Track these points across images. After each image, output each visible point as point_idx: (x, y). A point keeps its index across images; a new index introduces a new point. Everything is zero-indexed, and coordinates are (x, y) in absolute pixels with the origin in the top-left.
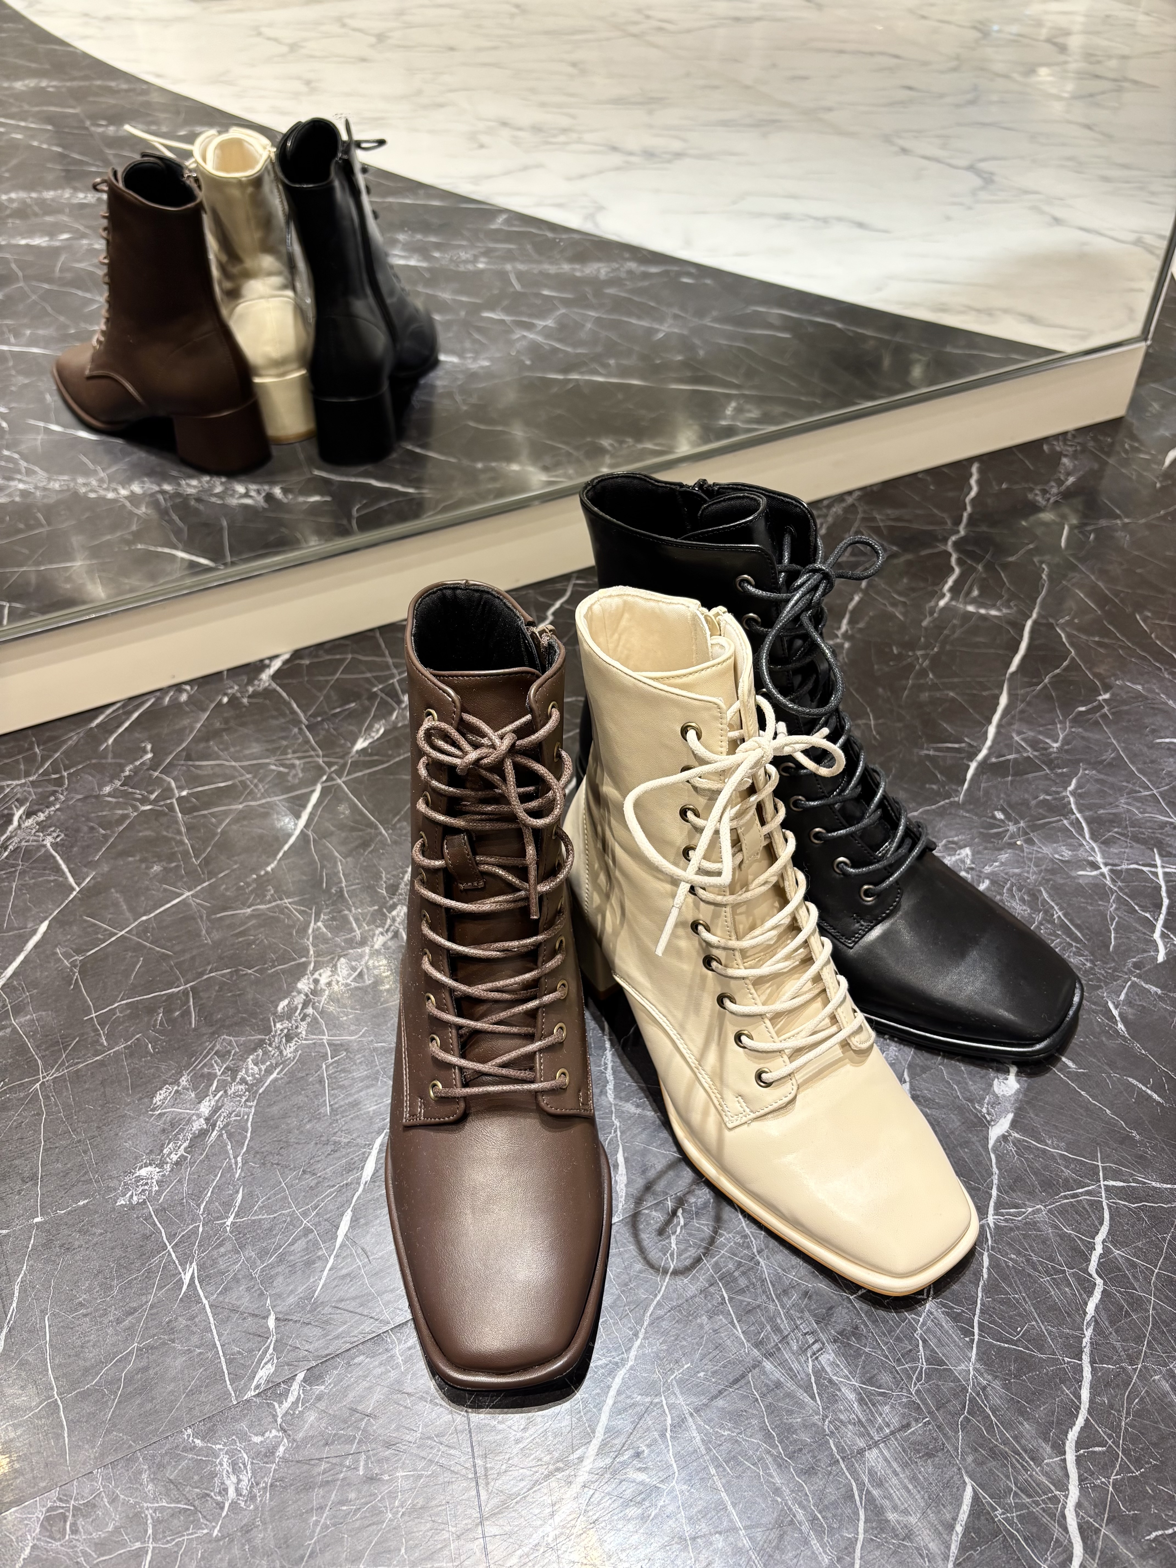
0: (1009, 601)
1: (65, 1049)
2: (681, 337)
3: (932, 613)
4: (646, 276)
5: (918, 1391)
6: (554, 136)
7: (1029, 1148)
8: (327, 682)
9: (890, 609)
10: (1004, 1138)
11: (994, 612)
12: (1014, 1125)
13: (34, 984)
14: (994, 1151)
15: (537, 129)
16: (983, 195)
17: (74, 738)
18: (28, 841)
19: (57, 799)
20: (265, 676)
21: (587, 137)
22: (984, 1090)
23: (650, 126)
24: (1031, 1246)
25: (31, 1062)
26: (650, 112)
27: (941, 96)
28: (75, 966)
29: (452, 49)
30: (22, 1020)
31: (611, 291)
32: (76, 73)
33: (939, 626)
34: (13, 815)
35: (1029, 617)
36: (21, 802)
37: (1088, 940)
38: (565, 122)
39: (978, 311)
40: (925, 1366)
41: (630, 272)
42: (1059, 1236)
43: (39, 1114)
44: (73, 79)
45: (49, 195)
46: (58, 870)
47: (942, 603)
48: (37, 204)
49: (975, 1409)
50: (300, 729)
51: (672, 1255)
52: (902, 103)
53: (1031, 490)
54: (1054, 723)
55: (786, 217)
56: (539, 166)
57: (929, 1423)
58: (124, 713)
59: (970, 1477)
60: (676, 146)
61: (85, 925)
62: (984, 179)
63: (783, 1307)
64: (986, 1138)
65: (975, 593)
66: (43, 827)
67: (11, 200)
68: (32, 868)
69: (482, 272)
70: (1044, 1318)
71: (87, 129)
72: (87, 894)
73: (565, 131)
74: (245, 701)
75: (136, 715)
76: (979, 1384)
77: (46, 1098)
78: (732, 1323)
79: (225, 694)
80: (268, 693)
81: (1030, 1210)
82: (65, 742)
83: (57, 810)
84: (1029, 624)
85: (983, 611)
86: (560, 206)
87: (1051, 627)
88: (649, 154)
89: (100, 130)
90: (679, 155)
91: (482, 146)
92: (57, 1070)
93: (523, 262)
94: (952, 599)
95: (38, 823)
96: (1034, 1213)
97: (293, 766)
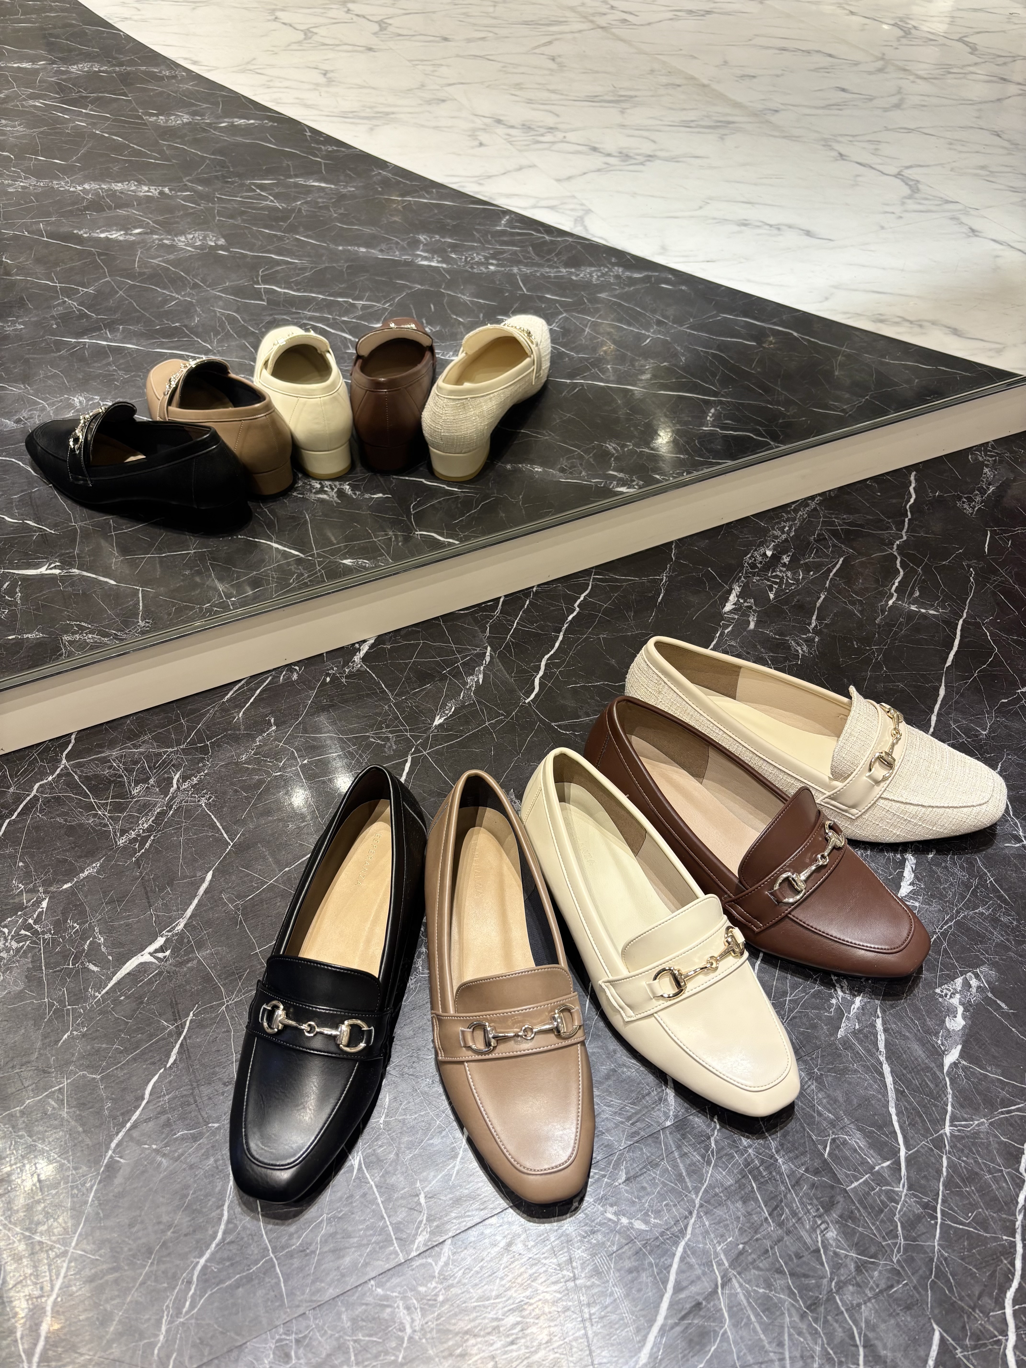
0: (943, 601)
1: (240, 978)
2: (665, 342)
3: (883, 611)
4: (632, 281)
5: (898, 1261)
6: (542, 135)
7: (973, 1074)
8: (407, 664)
9: (850, 607)
10: (955, 1065)
11: (932, 612)
12: (963, 1055)
13: (208, 923)
14: (948, 1075)
15: (527, 127)
16: (911, 205)
17: (211, 711)
18: (187, 802)
19: (204, 766)
20: (357, 658)
21: (571, 136)
22: (938, 1025)
23: (623, 126)
24: (978, 1151)
25: (216, 988)
26: (622, 112)
27: (871, 99)
28: (239, 909)
29: (446, 39)
30: (204, 954)
31: (603, 295)
32: (123, 58)
33: (889, 625)
34: (173, 779)
35: (961, 617)
36: (177, 767)
37: (1014, 902)
38: (550, 120)
39: (911, 322)
40: (903, 1242)
41: (617, 277)
42: (998, 1143)
43: (229, 1031)
44: (121, 64)
45: (118, 187)
46: (214, 826)
47: (890, 603)
48: (108, 196)
49: (940, 1274)
50: (390, 706)
51: (712, 1152)
52: (839, 106)
53: (960, 498)
54: (983, 714)
55: (744, 223)
56: (533, 166)
57: (906, 1284)
58: (249, 690)
59: (937, 1324)
60: (647, 148)
61: (241, 875)
62: (910, 186)
63: (797, 1196)
64: (942, 1065)
65: (917, 594)
66: (197, 788)
67: (85, 191)
68: (194, 825)
69: (494, 273)
70: (988, 1206)
71: (140, 118)
72: (240, 848)
73: (551, 129)
74: (344, 680)
75: (258, 692)
76: (942, 1255)
77: (232, 1018)
78: (760, 1206)
79: (328, 675)
80: (360, 674)
81: (976, 1122)
82: (204, 715)
83: (206, 775)
84: (961, 622)
85: (923, 611)
86: (552, 208)
87: (978, 626)
88: (625, 156)
89: (153, 119)
90: (650, 157)
91: (481, 144)
92: (237, 996)
93: (526, 265)
94: (898, 599)
95: (193, 786)
96: (978, 1125)
97: (388, 739)
